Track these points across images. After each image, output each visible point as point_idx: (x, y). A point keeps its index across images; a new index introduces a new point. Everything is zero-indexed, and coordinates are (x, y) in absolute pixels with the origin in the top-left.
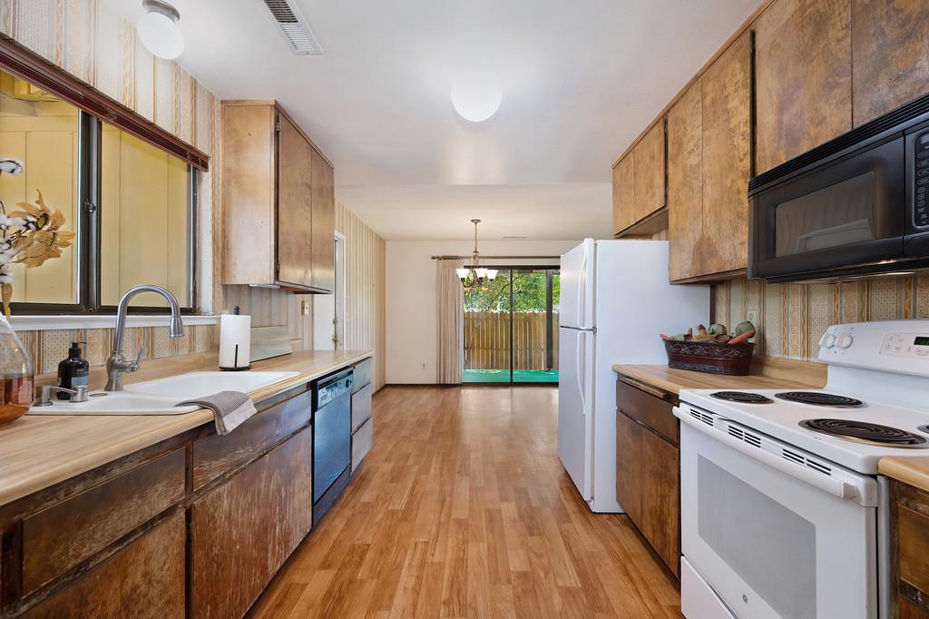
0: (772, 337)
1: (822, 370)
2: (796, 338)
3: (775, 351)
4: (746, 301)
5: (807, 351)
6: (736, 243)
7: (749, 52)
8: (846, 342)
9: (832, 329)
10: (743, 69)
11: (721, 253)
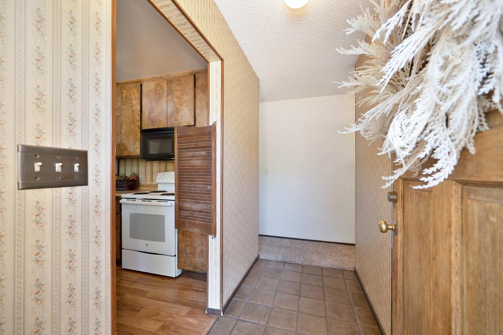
0: (141, 177)
1: (156, 186)
2: (149, 177)
3: (142, 182)
4: (132, 166)
5: (152, 181)
6: (135, 147)
7: (140, 90)
8: (163, 177)
9: (159, 174)
10: (138, 93)
11: (129, 149)
